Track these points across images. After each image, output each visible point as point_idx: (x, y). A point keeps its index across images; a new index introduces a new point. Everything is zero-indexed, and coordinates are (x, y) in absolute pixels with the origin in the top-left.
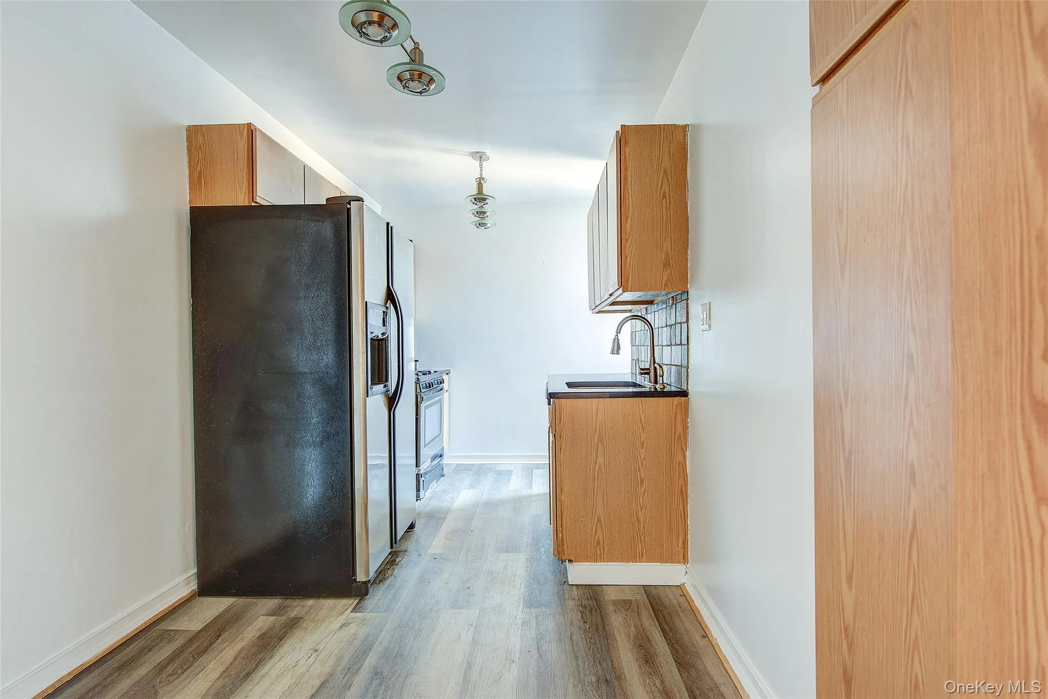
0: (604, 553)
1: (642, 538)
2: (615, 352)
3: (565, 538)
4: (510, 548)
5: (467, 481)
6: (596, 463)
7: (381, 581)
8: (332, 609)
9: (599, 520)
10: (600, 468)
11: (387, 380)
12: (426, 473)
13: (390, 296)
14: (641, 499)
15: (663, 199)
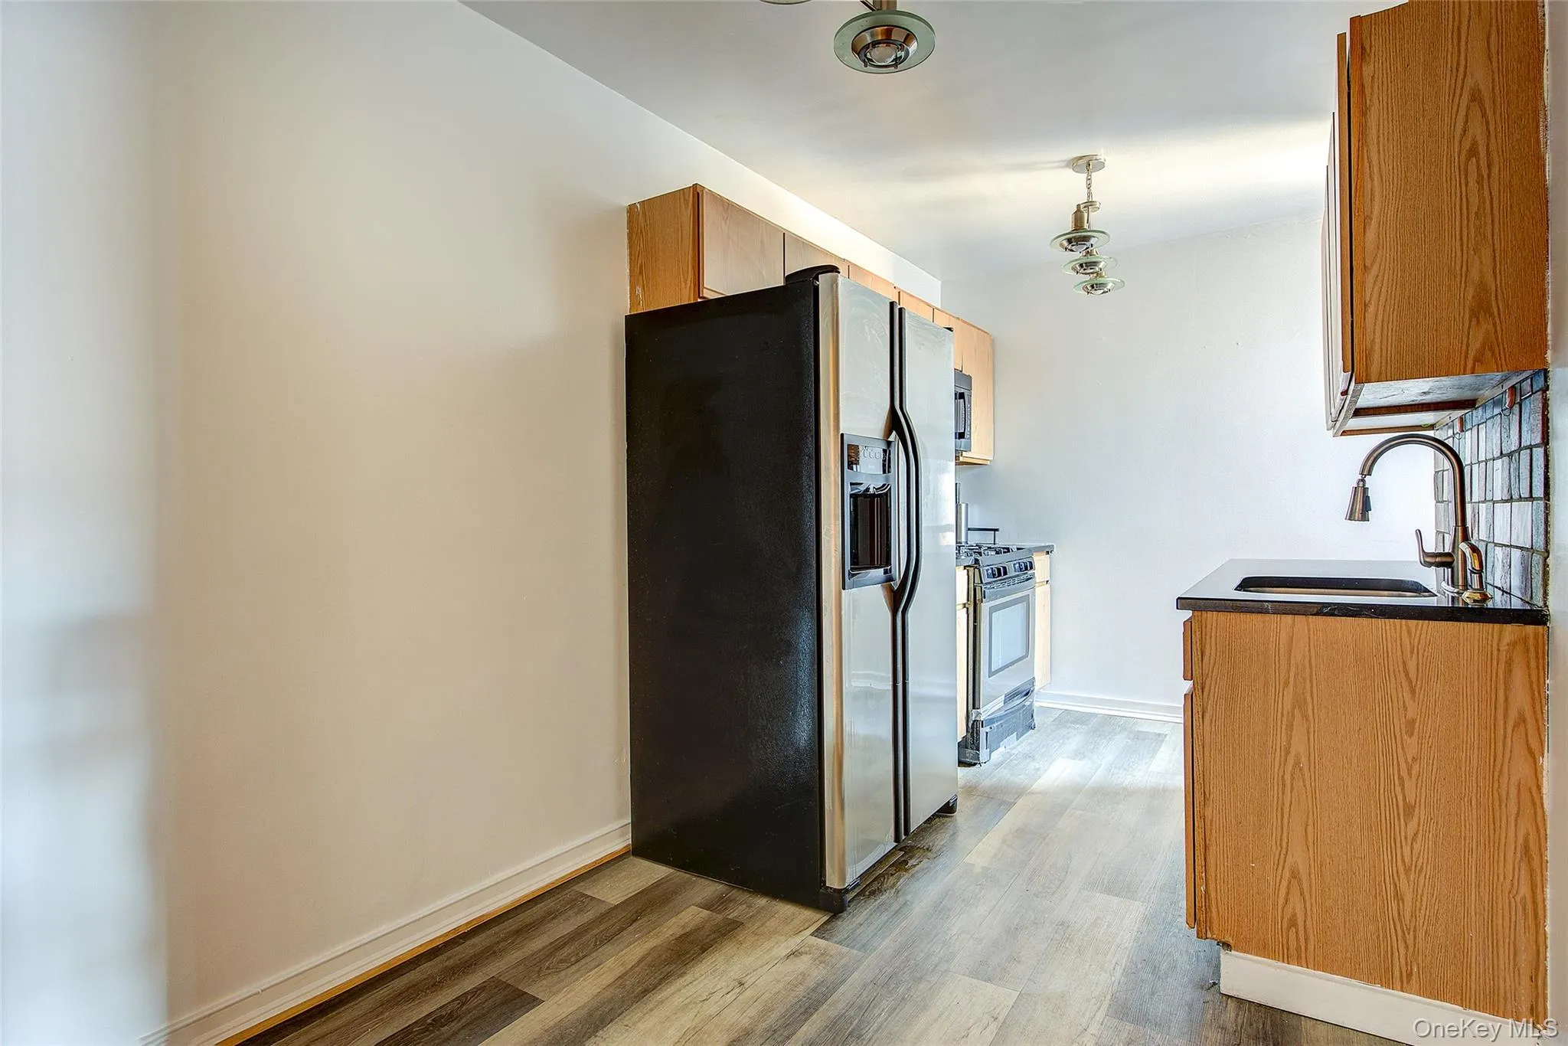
0: (1306, 949)
1: (1410, 938)
2: (1357, 515)
3: (1213, 895)
4: (1118, 885)
5: (1074, 742)
6: (1288, 752)
7: (873, 893)
8: (787, 921)
9: (1295, 874)
10: (1297, 763)
11: (888, 562)
12: (991, 721)
13: (896, 423)
14: (1407, 850)
15: (1468, 160)
